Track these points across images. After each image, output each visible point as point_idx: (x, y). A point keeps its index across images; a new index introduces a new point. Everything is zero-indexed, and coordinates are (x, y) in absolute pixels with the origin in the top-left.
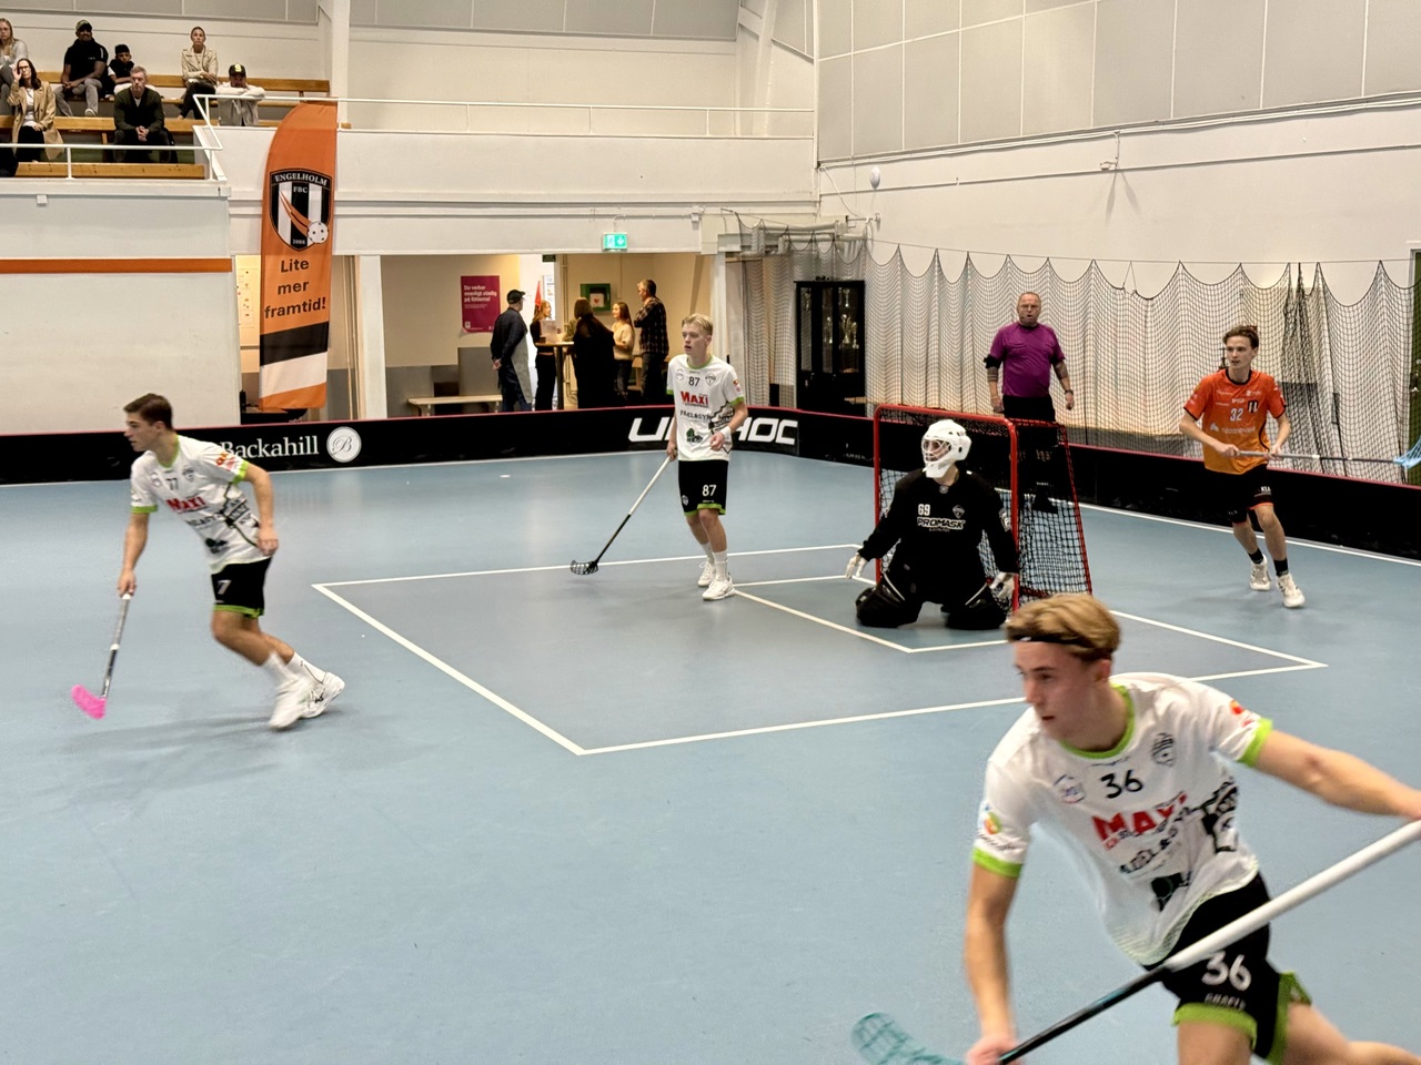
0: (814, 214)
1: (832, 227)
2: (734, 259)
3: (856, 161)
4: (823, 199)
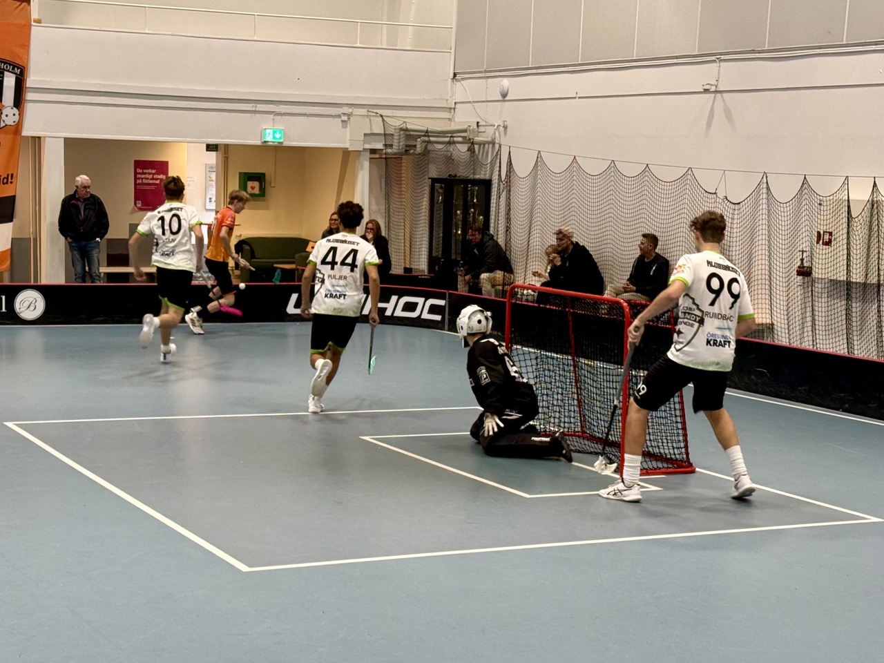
0: (449, 119)
1: (465, 131)
2: (377, 156)
3: (489, 74)
4: (457, 106)
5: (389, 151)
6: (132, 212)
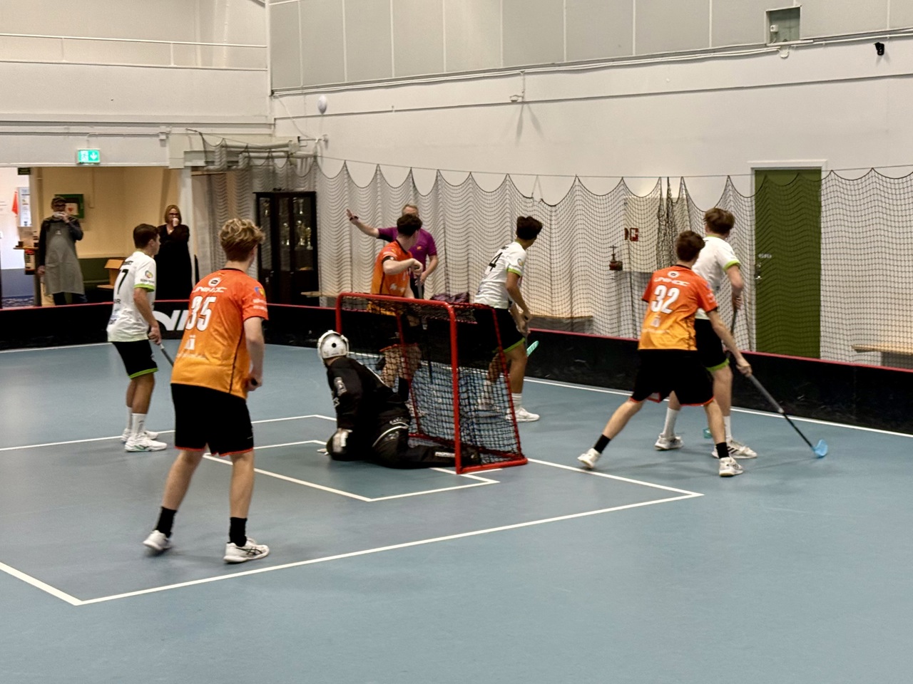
0: (270, 135)
1: (286, 146)
2: (199, 173)
3: (306, 90)
4: (277, 122)
5: (211, 167)
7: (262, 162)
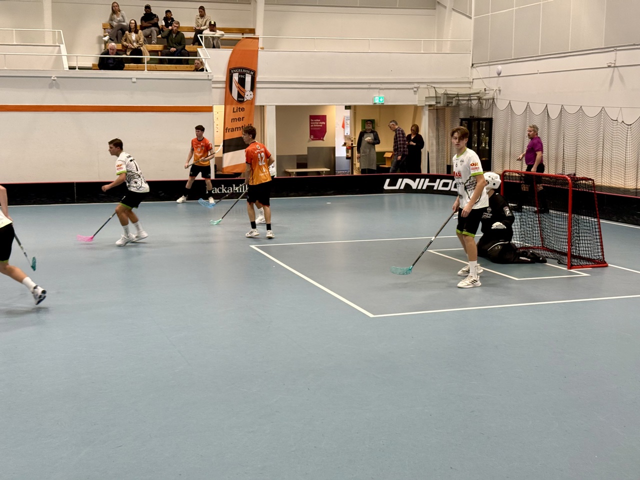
0: (470, 88)
1: (478, 93)
2: (432, 108)
3: (490, 63)
4: (474, 81)
5: (439, 105)
6: (309, 141)
7: (465, 102)
